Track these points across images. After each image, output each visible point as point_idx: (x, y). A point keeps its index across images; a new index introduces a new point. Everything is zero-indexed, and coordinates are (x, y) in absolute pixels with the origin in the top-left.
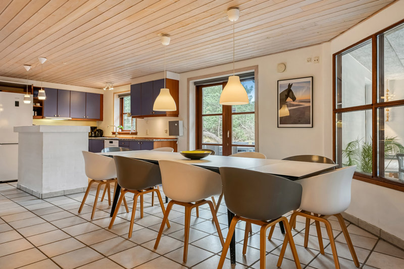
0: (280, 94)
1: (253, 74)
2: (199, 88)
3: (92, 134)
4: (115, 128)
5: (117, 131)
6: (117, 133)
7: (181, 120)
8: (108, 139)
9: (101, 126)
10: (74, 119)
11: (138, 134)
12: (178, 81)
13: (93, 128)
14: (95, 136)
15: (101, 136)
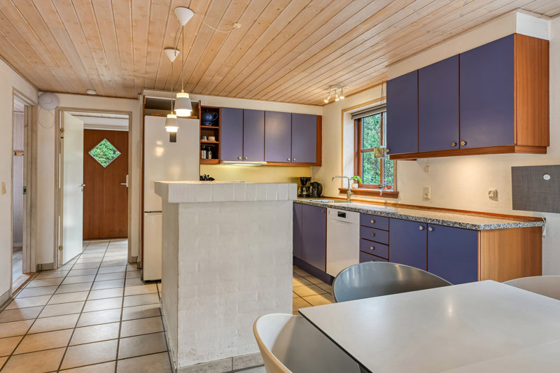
3: (302, 191)
4: (345, 181)
5: (351, 188)
6: (350, 192)
8: (335, 207)
9: (318, 175)
10: (272, 164)
11: (401, 195)
12: (548, 42)
13: (304, 182)
14: (308, 196)
15: (319, 196)
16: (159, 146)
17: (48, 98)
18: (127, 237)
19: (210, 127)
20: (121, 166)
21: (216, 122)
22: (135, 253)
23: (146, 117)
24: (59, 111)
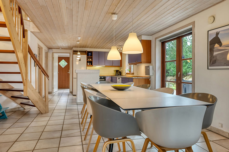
0: (210, 42)
1: (191, 29)
2: (163, 43)
3: (116, 74)
6: (126, 74)
7: (151, 65)
8: (118, 77)
10: (107, 66)
11: (134, 74)
12: (151, 40)
13: (117, 71)
14: (118, 75)
15: (121, 75)
16: (77, 62)
17: (50, 50)
18: (69, 88)
19: (90, 56)
20: (68, 67)
21: (91, 55)
22: (71, 90)
23: (74, 55)
24: (53, 53)
